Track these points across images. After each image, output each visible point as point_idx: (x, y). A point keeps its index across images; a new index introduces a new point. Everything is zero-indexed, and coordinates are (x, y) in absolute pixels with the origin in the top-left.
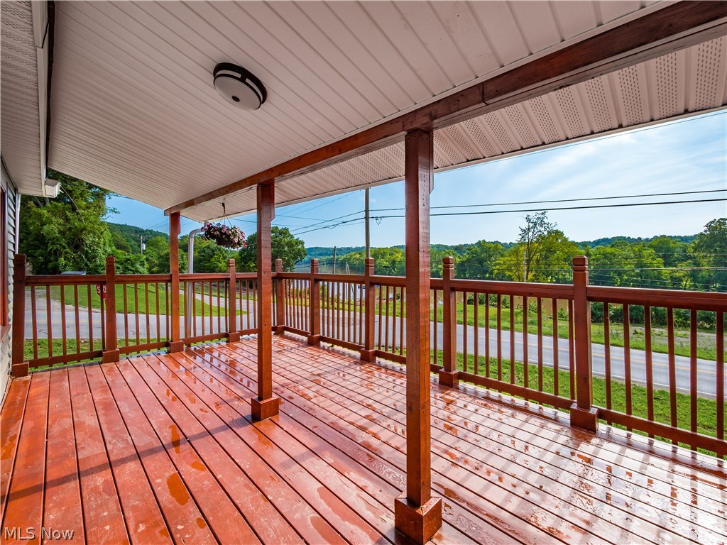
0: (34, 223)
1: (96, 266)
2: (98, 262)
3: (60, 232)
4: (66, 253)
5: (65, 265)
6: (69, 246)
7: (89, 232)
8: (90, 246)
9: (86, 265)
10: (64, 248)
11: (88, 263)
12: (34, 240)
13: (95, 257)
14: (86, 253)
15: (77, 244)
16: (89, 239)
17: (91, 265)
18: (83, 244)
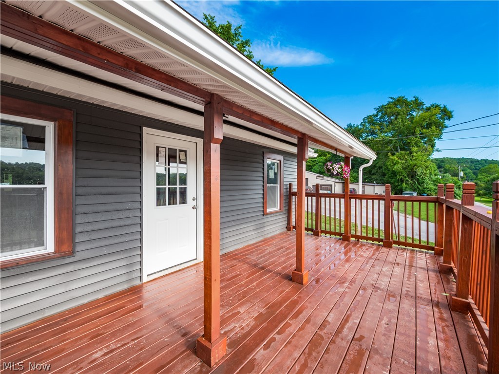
0: (390, 165)
1: (424, 188)
2: (425, 186)
3: (403, 168)
4: (406, 180)
5: (406, 188)
6: (408, 176)
7: (418, 167)
8: (420, 176)
9: (418, 187)
10: (406, 177)
11: (419, 186)
12: (391, 174)
13: (423, 183)
14: (418, 180)
15: (412, 174)
16: (419, 171)
17: (421, 188)
18: (416, 175)
